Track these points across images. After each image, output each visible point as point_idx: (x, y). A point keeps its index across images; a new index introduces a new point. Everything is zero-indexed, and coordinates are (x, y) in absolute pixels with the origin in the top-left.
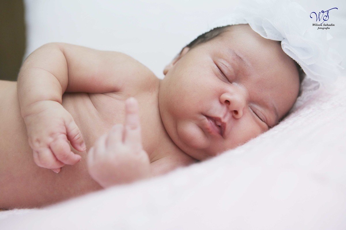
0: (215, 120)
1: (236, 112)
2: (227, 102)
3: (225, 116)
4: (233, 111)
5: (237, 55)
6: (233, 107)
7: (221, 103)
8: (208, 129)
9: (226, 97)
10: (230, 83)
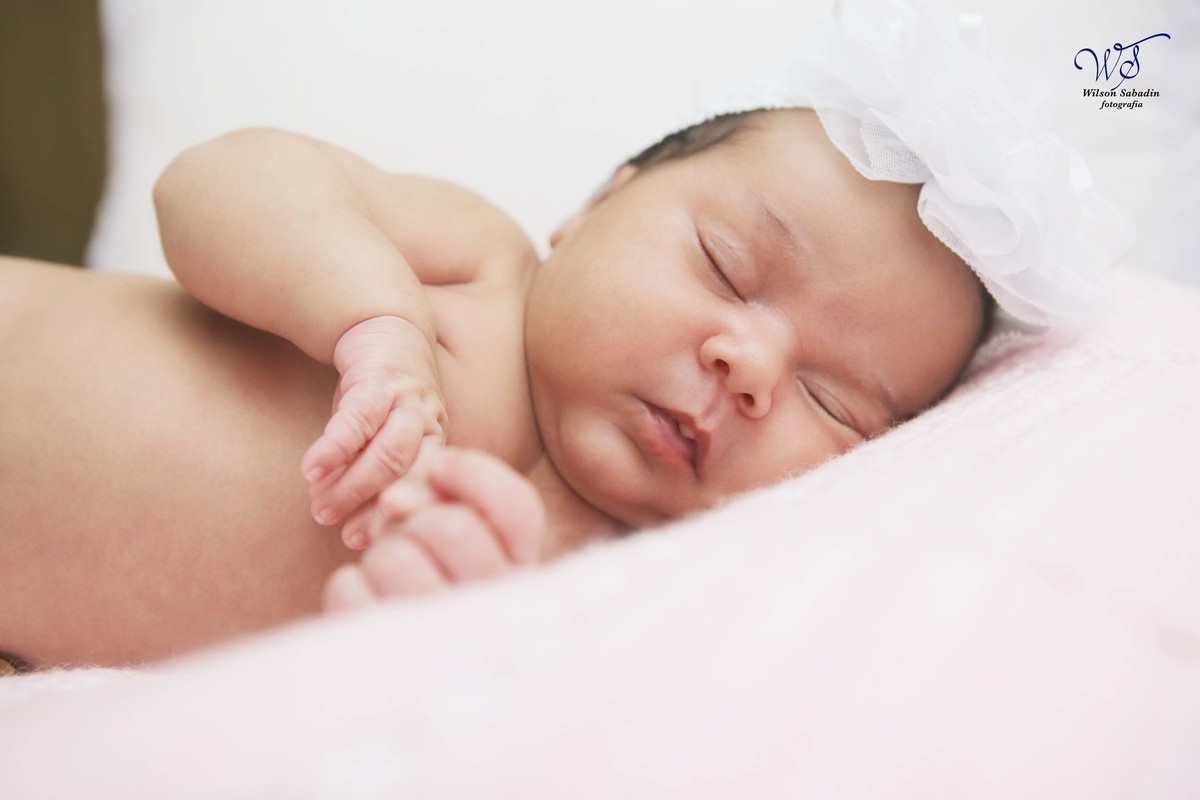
0: (677, 421)
1: (749, 399)
2: (721, 366)
3: (709, 410)
4: (740, 394)
5: (769, 214)
6: (740, 382)
7: (703, 367)
8: (652, 444)
9: (719, 347)
10: (742, 303)
